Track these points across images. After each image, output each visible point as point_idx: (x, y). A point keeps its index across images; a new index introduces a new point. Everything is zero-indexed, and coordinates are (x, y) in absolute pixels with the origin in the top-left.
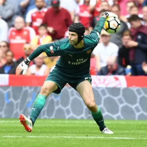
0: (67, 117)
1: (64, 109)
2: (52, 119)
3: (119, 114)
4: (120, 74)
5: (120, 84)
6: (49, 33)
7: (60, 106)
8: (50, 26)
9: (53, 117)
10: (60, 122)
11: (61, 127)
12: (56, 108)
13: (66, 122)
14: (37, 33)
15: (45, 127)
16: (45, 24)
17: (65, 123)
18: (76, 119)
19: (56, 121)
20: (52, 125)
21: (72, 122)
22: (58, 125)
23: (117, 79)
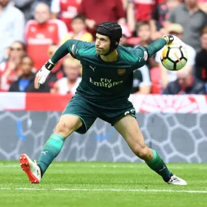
0: (116, 158)
1: (111, 146)
2: (93, 162)
3: (195, 154)
4: (197, 93)
5: (198, 108)
6: (88, 30)
7: (105, 142)
9: (94, 158)
10: (105, 166)
11: (106, 175)
12: (99, 145)
13: (115, 166)
14: (70, 29)
15: (82, 175)
17: (112, 168)
18: (129, 162)
19: (98, 166)
20: (92, 172)
21: (124, 166)
22: (101, 172)
23: (193, 100)
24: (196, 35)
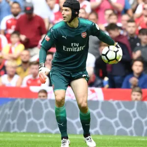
1: (37, 122)
2: (24, 133)
3: (98, 128)
5: (97, 97)
7: (32, 119)
8: (23, 34)
9: (25, 130)
10: (32, 136)
11: (33, 142)
12: (28, 121)
13: (39, 136)
15: (16, 141)
16: (18, 32)
17: (37, 138)
18: (50, 133)
19: (27, 135)
20: (23, 139)
21: (45, 136)
22: (30, 139)
23: (93, 91)
24: (96, 46)
